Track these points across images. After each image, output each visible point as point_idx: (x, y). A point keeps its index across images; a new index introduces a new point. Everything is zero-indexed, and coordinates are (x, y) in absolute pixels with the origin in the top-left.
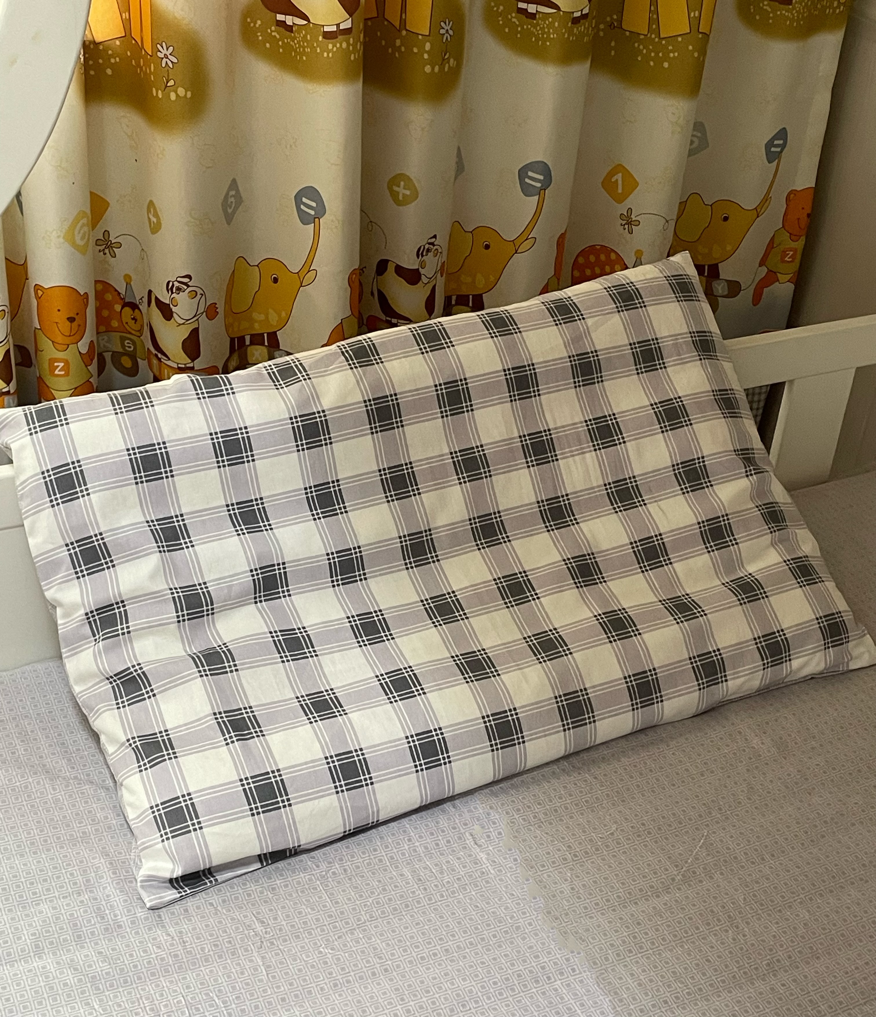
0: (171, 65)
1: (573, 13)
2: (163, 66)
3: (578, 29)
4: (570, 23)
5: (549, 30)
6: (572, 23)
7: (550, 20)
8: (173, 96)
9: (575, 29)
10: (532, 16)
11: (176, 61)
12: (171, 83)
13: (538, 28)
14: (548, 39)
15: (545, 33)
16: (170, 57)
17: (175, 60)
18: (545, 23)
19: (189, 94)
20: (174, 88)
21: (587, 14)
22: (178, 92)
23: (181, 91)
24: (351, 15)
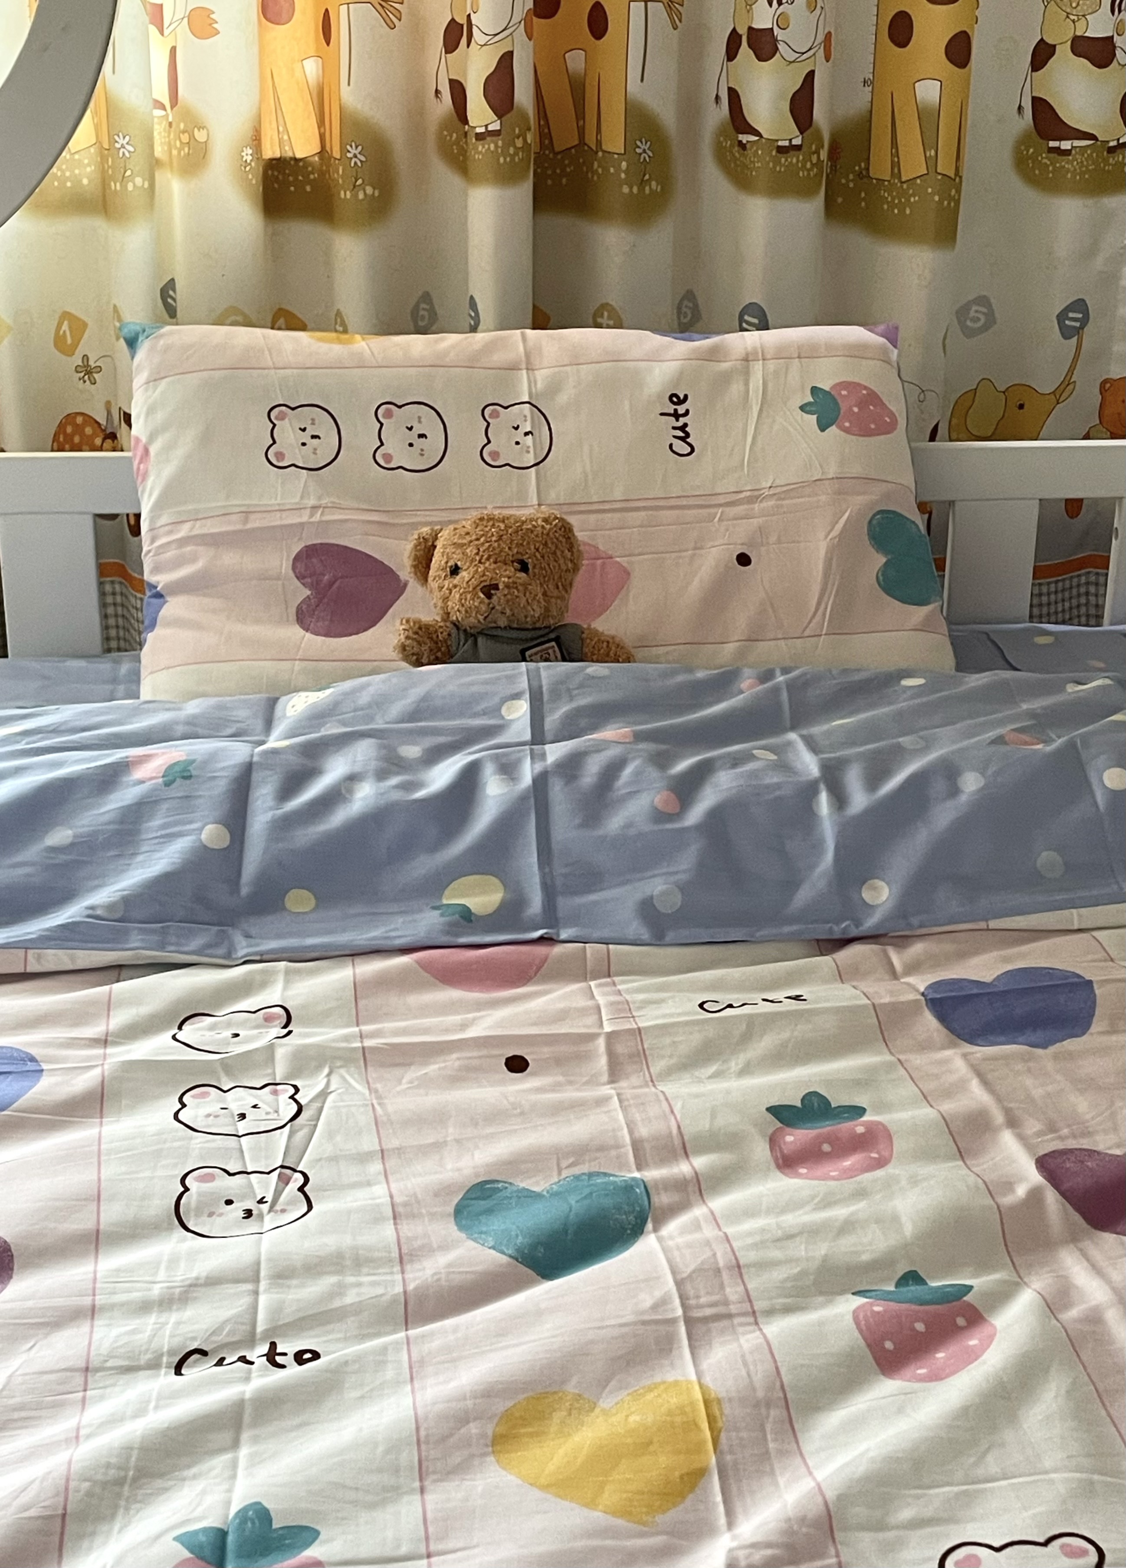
0: (359, 164)
1: (777, 141)
2: (352, 165)
6: (776, 152)
8: (361, 196)
10: (744, 147)
11: (365, 159)
12: (360, 182)
16: (359, 156)
17: (363, 159)
19: (377, 193)
20: (363, 187)
21: (798, 145)
22: (366, 191)
23: (369, 190)
24: (498, 118)
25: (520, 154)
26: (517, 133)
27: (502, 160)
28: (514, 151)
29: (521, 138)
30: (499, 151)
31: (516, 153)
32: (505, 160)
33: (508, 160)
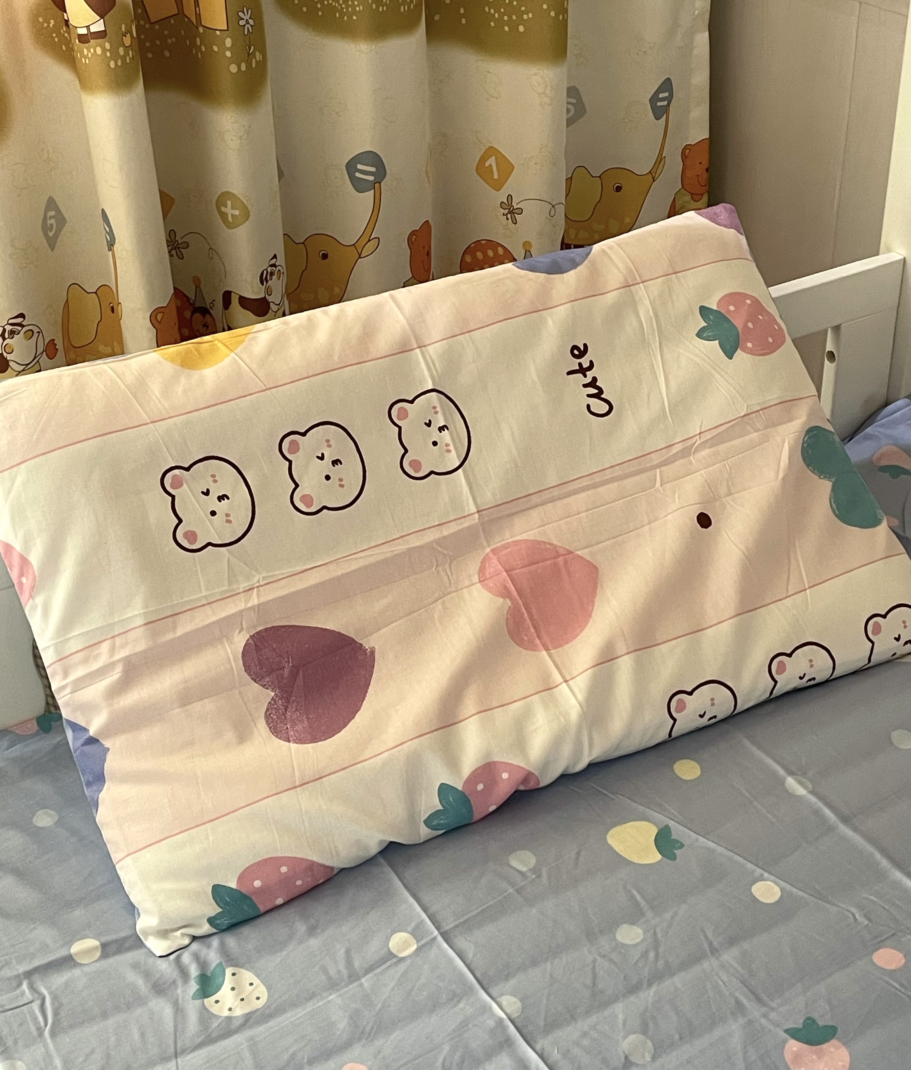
14: (354, 12)
15: (350, 6)
24: (102, 17)
25: (130, 52)
26: (123, 30)
27: (112, 64)
28: (125, 51)
29: (128, 35)
30: (108, 54)
31: (126, 53)
32: (116, 64)
33: (119, 63)
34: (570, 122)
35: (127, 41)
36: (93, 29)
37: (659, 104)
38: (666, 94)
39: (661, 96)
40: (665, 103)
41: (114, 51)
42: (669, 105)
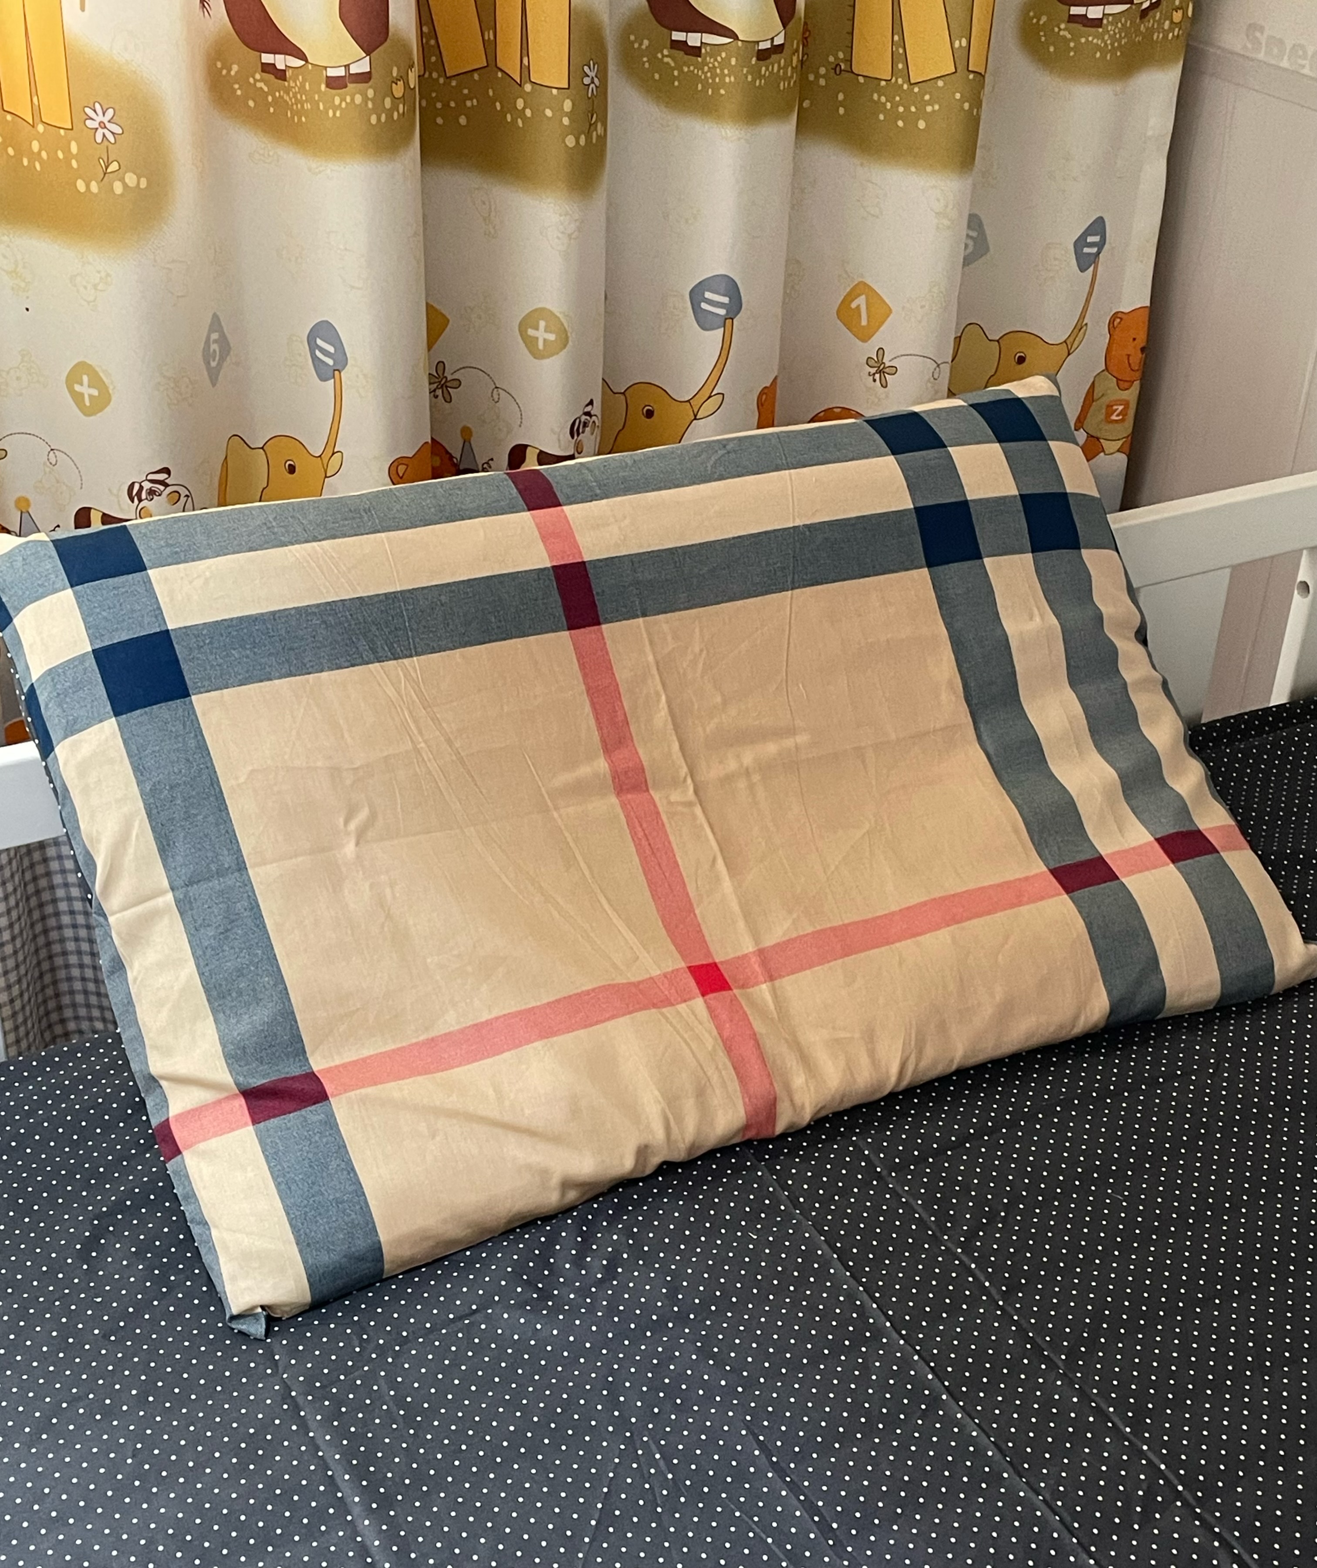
0: (111, 139)
1: (758, 42)
2: (99, 140)
3: (767, 69)
4: (754, 60)
5: (722, 70)
6: (758, 59)
7: (724, 55)
8: (118, 188)
9: (764, 69)
10: (696, 51)
11: (120, 131)
12: (114, 166)
13: (706, 68)
14: (723, 84)
15: (717, 75)
16: (108, 125)
17: (118, 130)
18: (716, 60)
19: (143, 183)
20: (120, 175)
21: (782, 45)
22: (127, 180)
23: (131, 179)
24: (368, 53)
25: (401, 106)
26: (395, 74)
27: (374, 120)
28: (392, 102)
29: (400, 83)
30: (370, 105)
31: (395, 107)
32: (379, 119)
33: (383, 118)
34: (967, 261)
35: (398, 90)
36: (354, 69)
37: (1086, 250)
38: (1096, 239)
39: (1090, 239)
40: (1094, 250)
41: (378, 102)
42: (1098, 253)
